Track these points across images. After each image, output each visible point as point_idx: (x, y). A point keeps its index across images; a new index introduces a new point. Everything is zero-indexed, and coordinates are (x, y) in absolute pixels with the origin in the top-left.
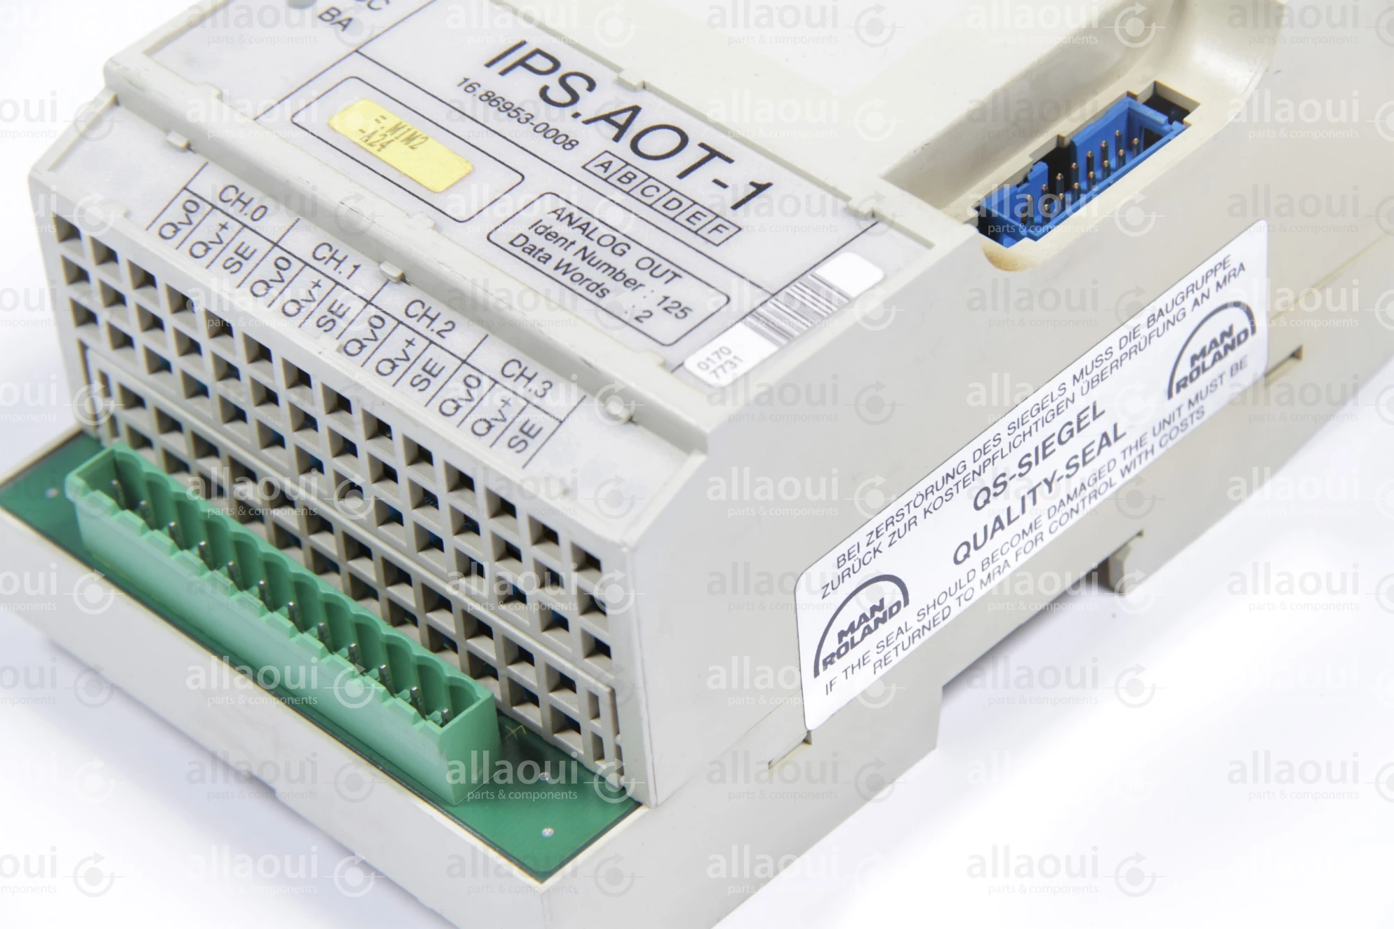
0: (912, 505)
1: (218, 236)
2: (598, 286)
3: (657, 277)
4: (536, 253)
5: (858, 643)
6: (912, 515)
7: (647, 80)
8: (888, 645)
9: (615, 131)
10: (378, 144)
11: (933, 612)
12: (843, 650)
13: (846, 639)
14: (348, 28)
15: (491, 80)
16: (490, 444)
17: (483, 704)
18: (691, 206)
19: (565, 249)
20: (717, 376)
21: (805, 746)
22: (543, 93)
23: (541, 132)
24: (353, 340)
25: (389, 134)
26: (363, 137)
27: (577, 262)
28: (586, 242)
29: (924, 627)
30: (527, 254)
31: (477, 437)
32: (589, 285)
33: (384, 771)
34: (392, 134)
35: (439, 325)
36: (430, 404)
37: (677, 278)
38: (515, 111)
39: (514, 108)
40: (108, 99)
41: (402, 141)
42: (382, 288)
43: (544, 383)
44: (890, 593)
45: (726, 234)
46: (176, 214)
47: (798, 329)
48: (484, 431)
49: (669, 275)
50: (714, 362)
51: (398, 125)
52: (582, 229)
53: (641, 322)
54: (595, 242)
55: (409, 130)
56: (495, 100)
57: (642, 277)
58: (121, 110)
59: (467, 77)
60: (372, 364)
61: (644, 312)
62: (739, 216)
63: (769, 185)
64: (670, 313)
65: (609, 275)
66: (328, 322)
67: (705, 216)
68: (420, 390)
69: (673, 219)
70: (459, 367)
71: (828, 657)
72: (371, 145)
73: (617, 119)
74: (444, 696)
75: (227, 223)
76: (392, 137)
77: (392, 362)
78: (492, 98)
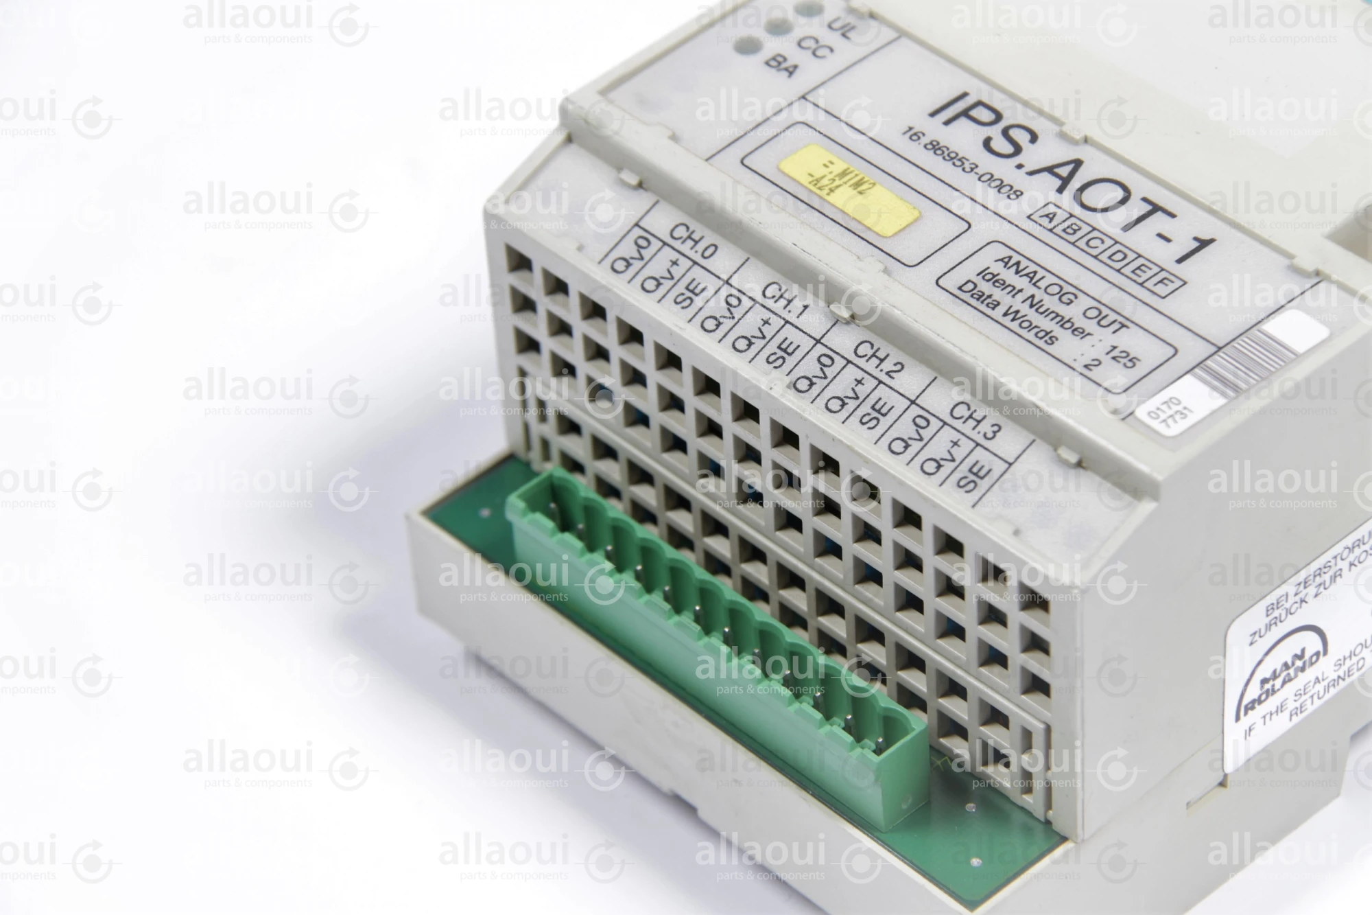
0: (1339, 558)
1: (669, 272)
2: (1047, 333)
3: (1104, 327)
4: (985, 300)
5: (1278, 690)
6: (1338, 567)
7: (1089, 134)
8: (1305, 694)
9: (1058, 183)
10: (827, 188)
11: (1348, 663)
12: (1263, 697)
13: (1268, 686)
14: (794, 76)
15: (934, 129)
16: (940, 483)
17: (917, 735)
18: (1136, 258)
19: (1013, 296)
20: (1168, 426)
21: (1222, 789)
22: (987, 143)
23: (986, 181)
24: (803, 377)
25: (837, 178)
26: (813, 181)
27: (1025, 309)
28: (1033, 290)
29: (1339, 677)
30: (975, 300)
31: (927, 476)
32: (1038, 332)
33: (813, 795)
34: (840, 179)
35: (888, 365)
36: (879, 442)
37: (1124, 329)
38: (960, 160)
39: (958, 157)
40: (561, 137)
41: (850, 186)
42: (831, 327)
43: (993, 426)
44: (1311, 642)
45: (1172, 287)
46: (628, 249)
47: (1246, 382)
48: (933, 470)
49: (1116, 326)
50: (1164, 411)
51: (846, 170)
52: (1029, 277)
53: (1090, 370)
54: (1042, 290)
55: (857, 175)
56: (939, 149)
57: (1090, 326)
58: (574, 147)
59: (911, 126)
60: (821, 402)
61: (1093, 360)
62: (1183, 270)
63: (1212, 241)
64: (1119, 362)
65: (1057, 323)
66: (778, 359)
67: (1150, 269)
68: (869, 428)
69: (1118, 271)
70: (908, 407)
71: (1249, 703)
72: (820, 188)
73: (1060, 171)
74: (877, 726)
75: (677, 260)
76: (841, 182)
77: (842, 400)
78: (937, 147)
